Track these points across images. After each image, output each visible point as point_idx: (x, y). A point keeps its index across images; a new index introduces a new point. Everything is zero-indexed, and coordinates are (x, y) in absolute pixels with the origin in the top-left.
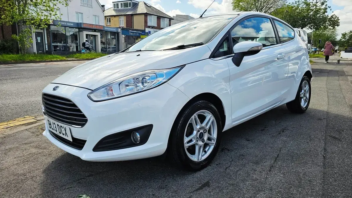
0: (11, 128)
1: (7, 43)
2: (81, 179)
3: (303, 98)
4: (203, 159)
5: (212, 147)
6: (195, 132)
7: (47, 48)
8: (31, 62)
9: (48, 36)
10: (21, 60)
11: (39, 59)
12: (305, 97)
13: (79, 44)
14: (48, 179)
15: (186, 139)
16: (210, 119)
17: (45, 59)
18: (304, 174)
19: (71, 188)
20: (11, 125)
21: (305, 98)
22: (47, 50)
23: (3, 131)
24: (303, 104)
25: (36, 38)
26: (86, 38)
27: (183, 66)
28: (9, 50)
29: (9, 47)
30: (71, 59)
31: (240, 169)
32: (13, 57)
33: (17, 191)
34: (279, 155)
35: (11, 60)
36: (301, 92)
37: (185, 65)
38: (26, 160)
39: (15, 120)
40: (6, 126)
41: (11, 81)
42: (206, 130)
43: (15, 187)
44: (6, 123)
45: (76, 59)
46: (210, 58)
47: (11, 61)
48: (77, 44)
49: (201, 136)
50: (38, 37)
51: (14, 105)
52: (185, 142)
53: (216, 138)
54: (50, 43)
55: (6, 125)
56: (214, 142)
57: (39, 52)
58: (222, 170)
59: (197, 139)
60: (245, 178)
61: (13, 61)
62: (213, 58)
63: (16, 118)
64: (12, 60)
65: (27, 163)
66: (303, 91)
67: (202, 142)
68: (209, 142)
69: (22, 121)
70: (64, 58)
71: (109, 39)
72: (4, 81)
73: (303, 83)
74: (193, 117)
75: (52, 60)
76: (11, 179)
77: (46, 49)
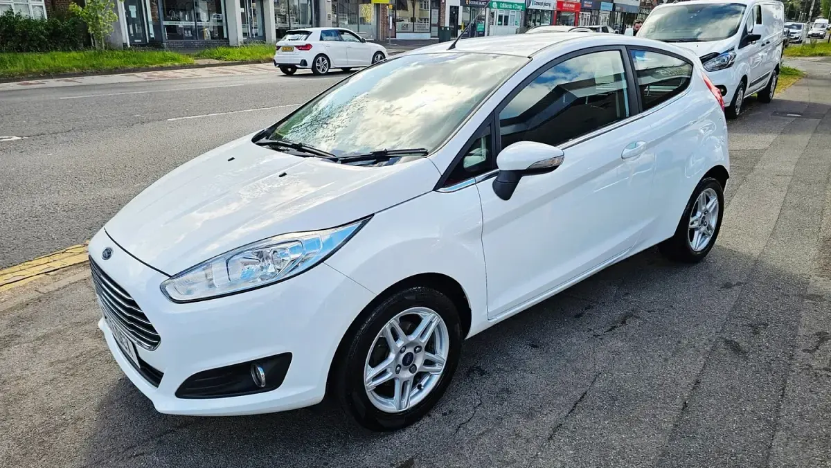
0: (56, 272)
1: (62, 21)
2: (166, 433)
3: (697, 229)
4: (411, 406)
5: (436, 379)
6: (392, 356)
7: (152, 31)
8: (117, 70)
9: (154, 4)
10: (93, 66)
11: (134, 63)
12: (705, 225)
13: (224, 21)
14: (104, 427)
15: (370, 372)
16: (431, 322)
17: (147, 63)
18: (619, 453)
19: (143, 454)
20: (57, 265)
21: (703, 229)
22: (152, 36)
23: (39, 282)
24: (697, 244)
25: (127, 8)
26: (241, 7)
27: (366, 220)
28: (68, 38)
29: (67, 29)
30: (207, 61)
31: (488, 431)
32: (75, 58)
33: (43, 454)
34: (586, 393)
35: (71, 66)
36: (694, 214)
37: (373, 215)
38: (72, 372)
39: (64, 250)
40: (45, 268)
41: (65, 139)
42: (420, 347)
43: (40, 444)
44: (46, 260)
45: (217, 62)
46: (435, 189)
47: (71, 70)
48: (221, 21)
49: (408, 361)
50: (130, 6)
51: (66, 208)
52: (368, 378)
53: (445, 358)
54: (159, 19)
55: (45, 266)
56: (440, 368)
57: (136, 41)
58: (448, 430)
59: (398, 368)
60: (490, 456)
61: (75, 69)
62: (444, 187)
63: (66, 246)
64: (74, 66)
65: (72, 379)
66: (699, 214)
67: (411, 372)
68: (428, 368)
69: (80, 253)
70: (191, 60)
71: (295, 7)
72: (49, 136)
73: (702, 194)
74: (387, 326)
75: (164, 65)
76: (36, 424)
77: (149, 34)
